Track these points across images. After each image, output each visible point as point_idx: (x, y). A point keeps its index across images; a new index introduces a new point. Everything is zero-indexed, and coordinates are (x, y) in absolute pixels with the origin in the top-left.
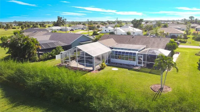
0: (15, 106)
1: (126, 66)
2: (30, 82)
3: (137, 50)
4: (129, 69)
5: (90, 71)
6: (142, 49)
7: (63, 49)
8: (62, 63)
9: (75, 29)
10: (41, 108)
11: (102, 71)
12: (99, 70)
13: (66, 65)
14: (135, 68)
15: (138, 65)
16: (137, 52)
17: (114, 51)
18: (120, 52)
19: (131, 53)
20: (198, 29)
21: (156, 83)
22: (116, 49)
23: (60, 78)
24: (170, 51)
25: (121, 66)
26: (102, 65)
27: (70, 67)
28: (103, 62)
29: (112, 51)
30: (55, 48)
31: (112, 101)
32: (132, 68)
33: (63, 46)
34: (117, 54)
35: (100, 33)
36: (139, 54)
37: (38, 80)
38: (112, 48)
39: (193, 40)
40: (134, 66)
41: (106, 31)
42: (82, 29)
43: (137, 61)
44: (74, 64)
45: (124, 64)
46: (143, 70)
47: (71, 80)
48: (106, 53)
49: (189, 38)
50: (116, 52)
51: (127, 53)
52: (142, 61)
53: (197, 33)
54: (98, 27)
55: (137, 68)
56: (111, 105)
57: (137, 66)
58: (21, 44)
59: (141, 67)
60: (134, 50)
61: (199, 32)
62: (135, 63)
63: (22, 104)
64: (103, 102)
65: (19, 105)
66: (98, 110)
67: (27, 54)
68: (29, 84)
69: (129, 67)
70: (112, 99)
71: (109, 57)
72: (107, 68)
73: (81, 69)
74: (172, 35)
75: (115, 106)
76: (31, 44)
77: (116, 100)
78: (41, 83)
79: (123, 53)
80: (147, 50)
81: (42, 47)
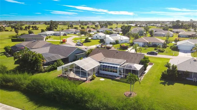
0: (39, 106)
1: (110, 77)
2: (46, 91)
3: (119, 65)
4: (113, 79)
5: (84, 81)
6: (122, 63)
7: (62, 61)
8: (63, 74)
9: (68, 33)
10: (55, 108)
11: (93, 81)
12: (91, 80)
13: (66, 75)
14: (116, 78)
15: (119, 75)
16: (118, 67)
17: (102, 65)
18: (106, 66)
19: (114, 67)
20: (180, 36)
21: (128, 90)
22: (103, 63)
23: (66, 89)
24: (143, 66)
25: (107, 77)
26: (93, 76)
27: (70, 77)
28: (94, 74)
29: (100, 65)
30: (56, 61)
31: (98, 103)
32: (114, 78)
33: (62, 59)
34: (104, 68)
35: (91, 39)
36: (120, 68)
37: (52, 90)
38: (100, 63)
39: (171, 49)
40: (116, 76)
41: (96, 37)
42: (75, 33)
43: (118, 73)
44: (72, 75)
45: (109, 75)
46: (122, 80)
47: (73, 90)
48: (96, 67)
49: (168, 46)
50: (104, 66)
51: (111, 67)
52: (122, 73)
53: (179, 40)
54: (90, 31)
55: (118, 78)
56: (98, 105)
57: (118, 77)
58: (31, 59)
59: (121, 77)
60: (116, 64)
61: (180, 38)
62: (117, 74)
63: (44, 105)
64: (93, 104)
65: (41, 106)
66: (90, 108)
67: (36, 67)
68: (46, 93)
69: (112, 78)
70: (98, 102)
71: (98, 69)
72: (97, 79)
73: (77, 80)
74: (154, 43)
75: (100, 106)
76: (38, 59)
77: (101, 102)
78: (54, 92)
79: (109, 66)
80: (125, 66)
81: (46, 60)
